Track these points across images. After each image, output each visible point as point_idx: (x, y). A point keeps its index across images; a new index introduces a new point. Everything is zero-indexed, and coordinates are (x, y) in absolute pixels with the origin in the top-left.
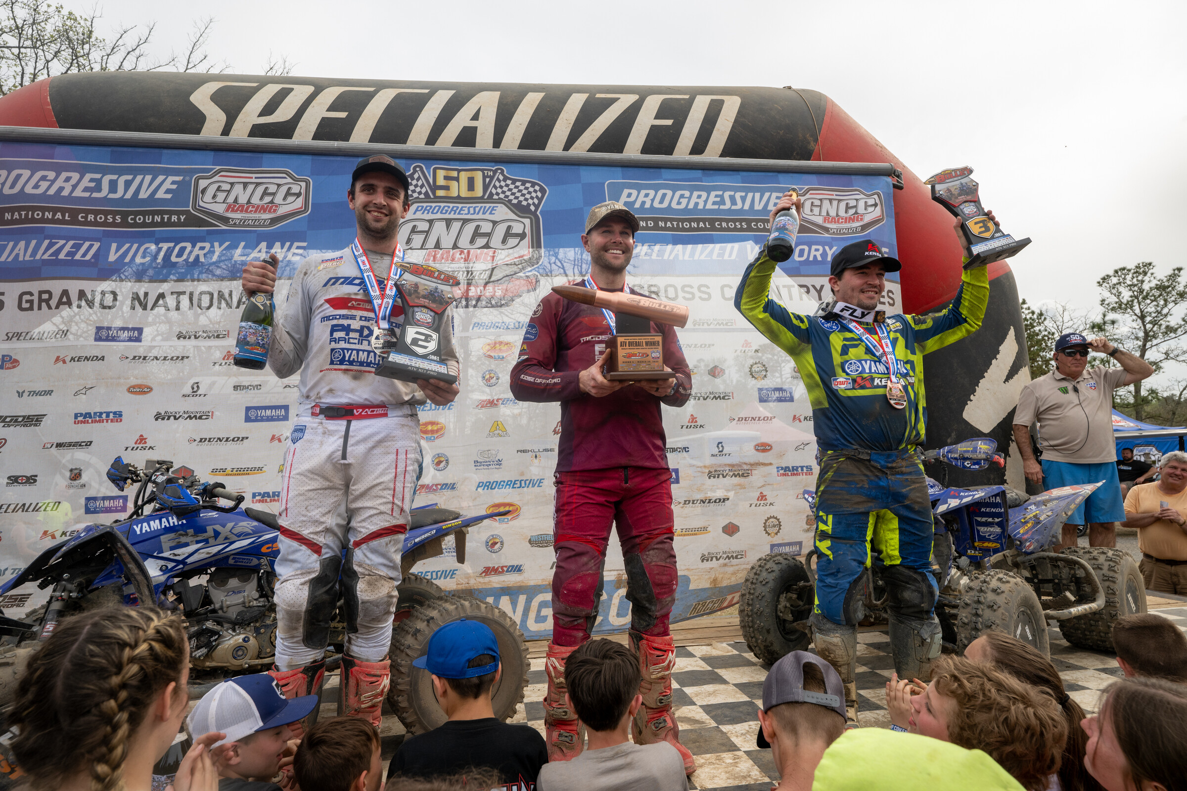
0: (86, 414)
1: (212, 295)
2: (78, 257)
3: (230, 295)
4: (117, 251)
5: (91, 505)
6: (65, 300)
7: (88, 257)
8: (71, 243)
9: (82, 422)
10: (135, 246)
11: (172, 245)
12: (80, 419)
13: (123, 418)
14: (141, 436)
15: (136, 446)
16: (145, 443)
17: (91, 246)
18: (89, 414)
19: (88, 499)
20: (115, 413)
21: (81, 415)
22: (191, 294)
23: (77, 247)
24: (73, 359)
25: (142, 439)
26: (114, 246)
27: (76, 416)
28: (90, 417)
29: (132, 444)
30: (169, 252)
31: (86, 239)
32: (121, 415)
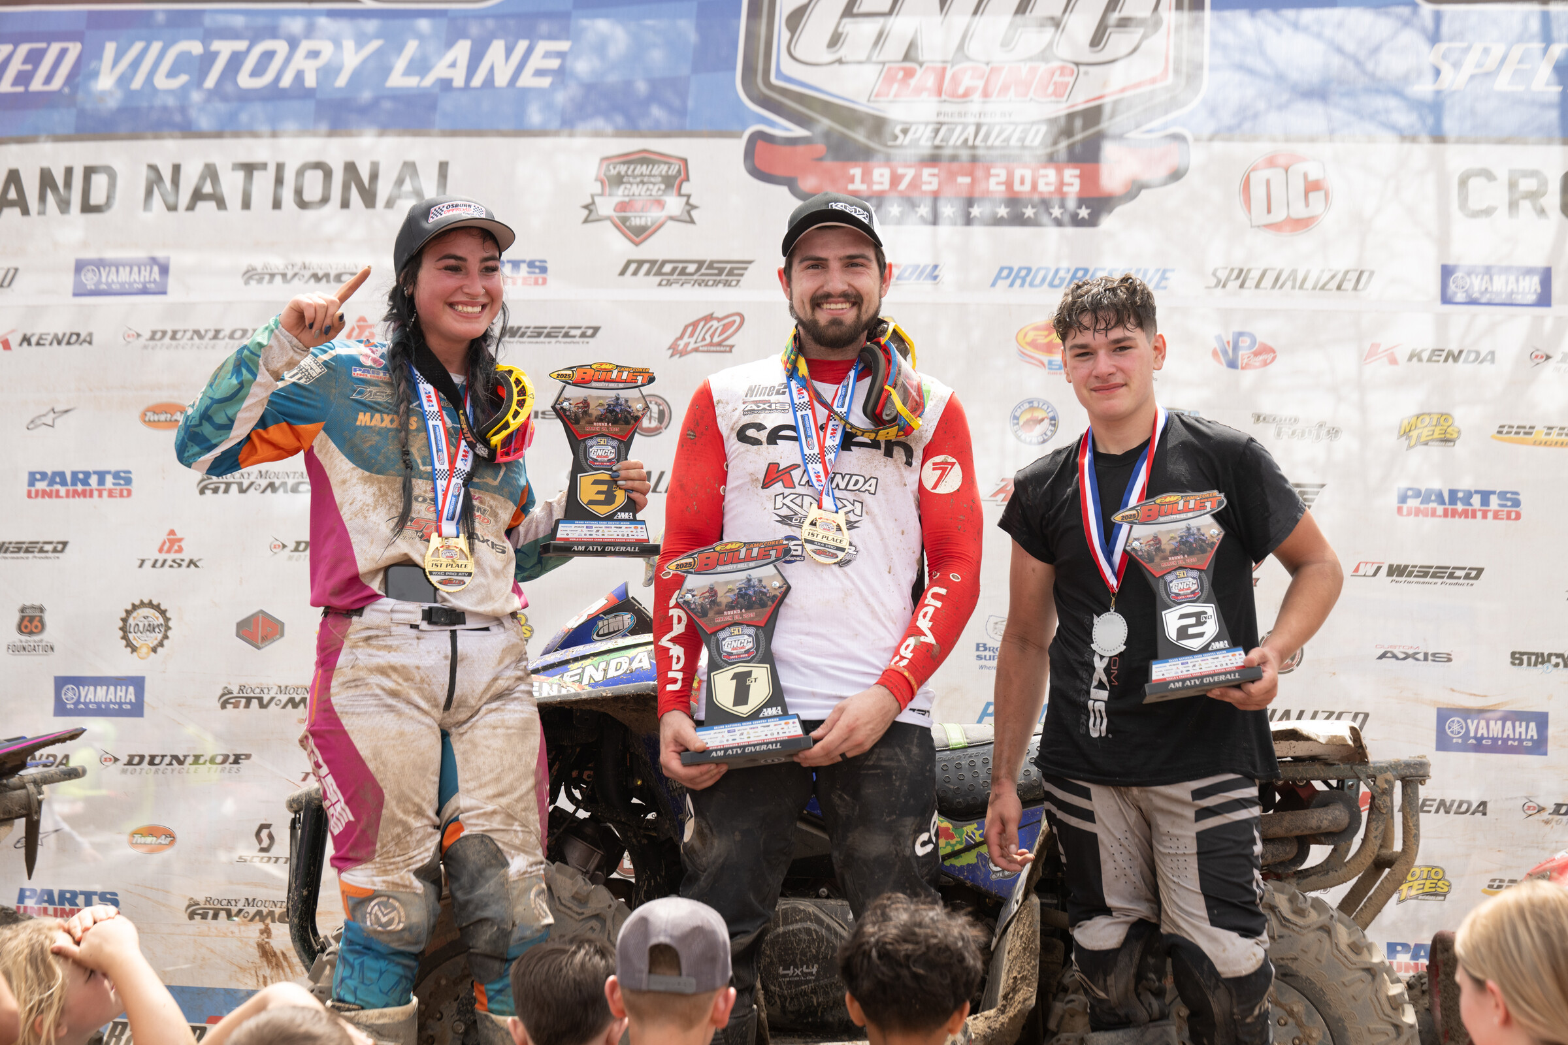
0: (55, 474)
1: (328, 174)
2: (36, 85)
3: (374, 177)
4: (115, 63)
5: (69, 694)
6: (12, 194)
7: (57, 84)
8: (24, 49)
9: (45, 494)
10: (156, 47)
11: (241, 45)
12: (41, 485)
13: (135, 486)
14: (172, 532)
15: (161, 557)
16: (180, 550)
17: (63, 53)
18: (62, 475)
19: (61, 683)
20: (116, 475)
21: (44, 475)
22: (280, 168)
23: (35, 58)
24: (26, 340)
25: (173, 542)
26: (110, 48)
27: (32, 479)
28: (63, 483)
29: (153, 554)
30: (236, 61)
31: (51, 38)
32: (128, 481)
